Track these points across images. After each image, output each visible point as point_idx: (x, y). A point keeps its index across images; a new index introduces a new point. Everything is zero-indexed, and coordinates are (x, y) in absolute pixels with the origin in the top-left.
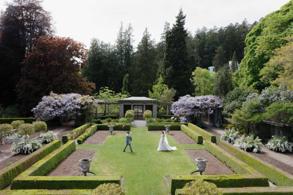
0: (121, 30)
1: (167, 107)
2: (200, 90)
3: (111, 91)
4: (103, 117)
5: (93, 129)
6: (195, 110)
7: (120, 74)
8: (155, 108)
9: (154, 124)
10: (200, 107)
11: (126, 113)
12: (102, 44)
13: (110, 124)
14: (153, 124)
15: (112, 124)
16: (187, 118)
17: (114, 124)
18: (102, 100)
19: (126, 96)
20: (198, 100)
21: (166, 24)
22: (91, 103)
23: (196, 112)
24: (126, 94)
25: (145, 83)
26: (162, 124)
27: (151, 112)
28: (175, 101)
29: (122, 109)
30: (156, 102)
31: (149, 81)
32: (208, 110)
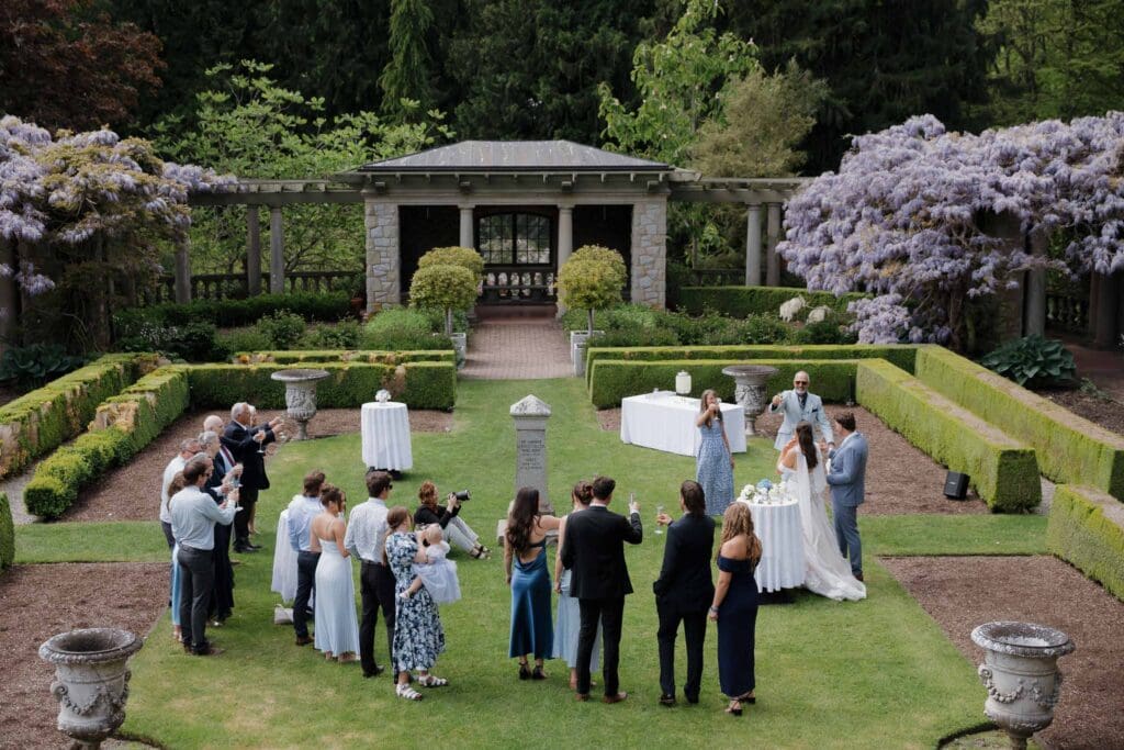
1: (745, 223)
2: (1030, 77)
3: (297, 97)
4: (236, 310)
5: (151, 398)
6: (982, 238)
8: (652, 229)
9: (643, 356)
10: (1023, 213)
11: (417, 274)
13: (296, 360)
14: (632, 357)
15: (307, 360)
16: (911, 307)
17: (322, 360)
18: (224, 170)
19: (419, 133)
20: (1008, 160)
22: (129, 194)
23: (990, 262)
24: (414, 118)
25: (572, 27)
26: (707, 355)
27: (621, 259)
28: (812, 170)
29: (385, 242)
30: (661, 179)
31: (604, 10)
32: (1095, 241)
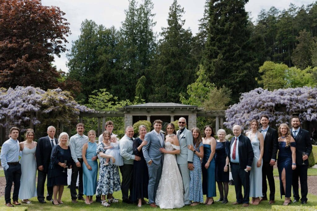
0: (133, 6)
7: (131, 78)
8: (193, 121)
10: (288, 105)
12: (100, 30)
20: (282, 94)
21: (207, 4)
22: (62, 101)
23: (280, 118)
25: (175, 92)
29: (129, 124)
30: (195, 109)
31: (182, 89)
32: (306, 113)
